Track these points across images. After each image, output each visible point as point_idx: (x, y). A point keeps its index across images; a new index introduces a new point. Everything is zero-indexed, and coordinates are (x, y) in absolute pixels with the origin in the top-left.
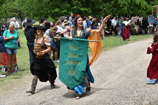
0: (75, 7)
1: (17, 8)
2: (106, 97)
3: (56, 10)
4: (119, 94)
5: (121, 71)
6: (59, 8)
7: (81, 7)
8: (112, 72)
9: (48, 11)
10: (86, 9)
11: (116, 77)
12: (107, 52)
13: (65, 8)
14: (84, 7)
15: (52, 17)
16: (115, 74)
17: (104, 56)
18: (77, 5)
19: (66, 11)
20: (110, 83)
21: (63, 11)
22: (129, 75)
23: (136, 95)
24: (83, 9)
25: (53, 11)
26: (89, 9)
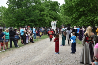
0: (28, 23)
1: (2, 22)
3: (20, 24)
5: (48, 49)
8: (44, 49)
9: (16, 24)
12: (41, 41)
14: (31, 23)
17: (40, 43)
18: (28, 22)
19: (24, 24)
21: (23, 24)
24: (30, 24)
25: (18, 24)
26: (33, 24)
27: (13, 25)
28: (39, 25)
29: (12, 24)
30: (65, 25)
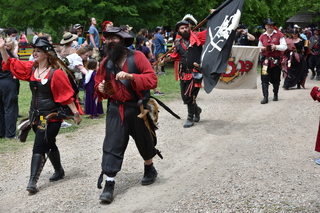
2: (170, 201)
3: (62, 10)
4: (199, 195)
6: (67, 5)
7: (116, 4)
9: (42, 12)
10: (127, 9)
11: (191, 159)
13: (81, 7)
14: (123, 4)
15: (50, 24)
16: (189, 151)
19: (82, 12)
20: (178, 172)
21: (77, 13)
22: (219, 154)
23: (236, 197)
24: (118, 9)
25: (53, 12)
26: (134, 8)
27: (28, 18)
28: (168, 13)
29: (19, 9)
30: (313, 15)
